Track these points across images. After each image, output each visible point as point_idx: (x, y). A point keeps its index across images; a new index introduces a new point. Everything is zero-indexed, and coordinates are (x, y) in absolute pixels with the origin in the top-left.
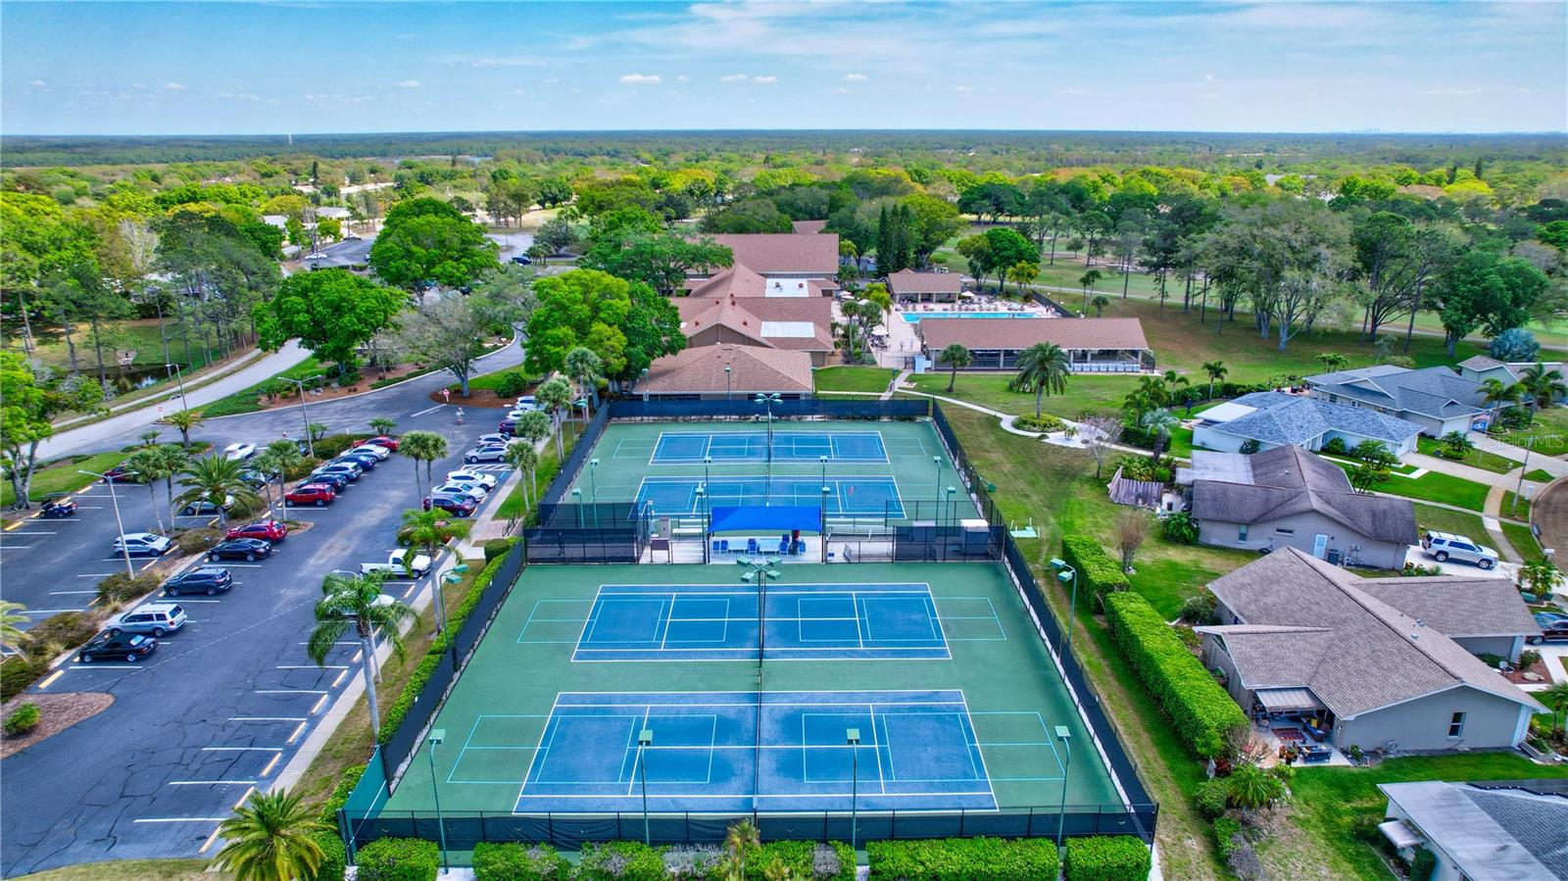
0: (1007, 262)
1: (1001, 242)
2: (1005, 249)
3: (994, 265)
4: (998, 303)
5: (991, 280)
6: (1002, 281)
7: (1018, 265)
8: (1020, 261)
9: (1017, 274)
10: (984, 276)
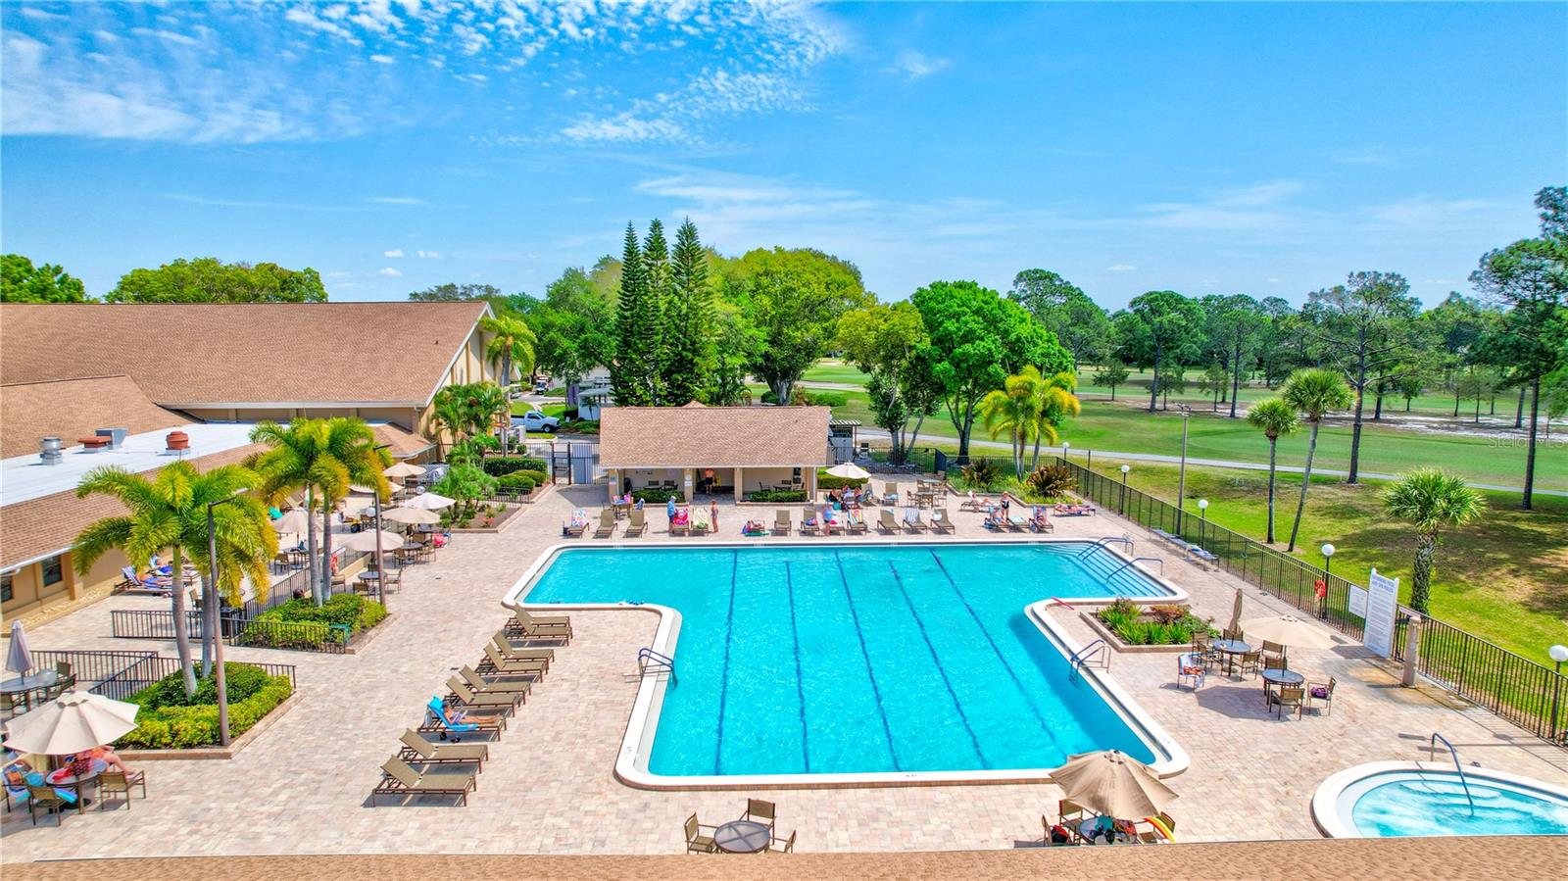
0: (977, 376)
1: (957, 316)
2: (969, 337)
3: (940, 390)
4: (952, 503)
5: (933, 434)
6: (964, 437)
7: (1012, 381)
8: (1015, 370)
9: (1011, 409)
10: (913, 420)
